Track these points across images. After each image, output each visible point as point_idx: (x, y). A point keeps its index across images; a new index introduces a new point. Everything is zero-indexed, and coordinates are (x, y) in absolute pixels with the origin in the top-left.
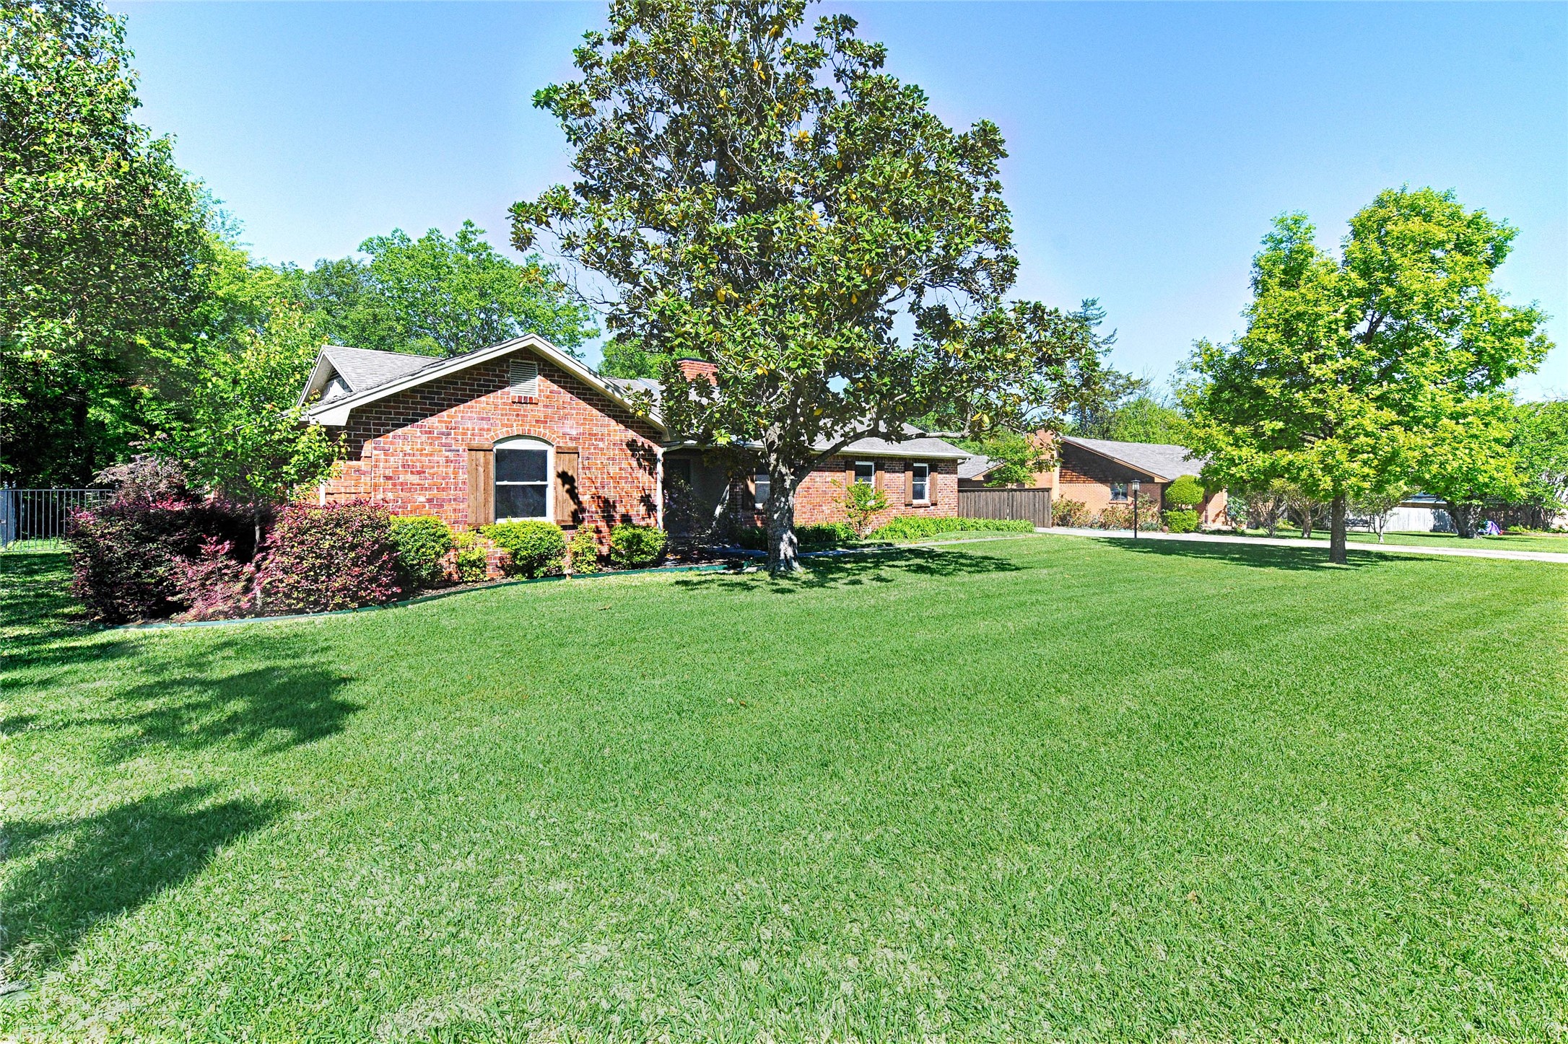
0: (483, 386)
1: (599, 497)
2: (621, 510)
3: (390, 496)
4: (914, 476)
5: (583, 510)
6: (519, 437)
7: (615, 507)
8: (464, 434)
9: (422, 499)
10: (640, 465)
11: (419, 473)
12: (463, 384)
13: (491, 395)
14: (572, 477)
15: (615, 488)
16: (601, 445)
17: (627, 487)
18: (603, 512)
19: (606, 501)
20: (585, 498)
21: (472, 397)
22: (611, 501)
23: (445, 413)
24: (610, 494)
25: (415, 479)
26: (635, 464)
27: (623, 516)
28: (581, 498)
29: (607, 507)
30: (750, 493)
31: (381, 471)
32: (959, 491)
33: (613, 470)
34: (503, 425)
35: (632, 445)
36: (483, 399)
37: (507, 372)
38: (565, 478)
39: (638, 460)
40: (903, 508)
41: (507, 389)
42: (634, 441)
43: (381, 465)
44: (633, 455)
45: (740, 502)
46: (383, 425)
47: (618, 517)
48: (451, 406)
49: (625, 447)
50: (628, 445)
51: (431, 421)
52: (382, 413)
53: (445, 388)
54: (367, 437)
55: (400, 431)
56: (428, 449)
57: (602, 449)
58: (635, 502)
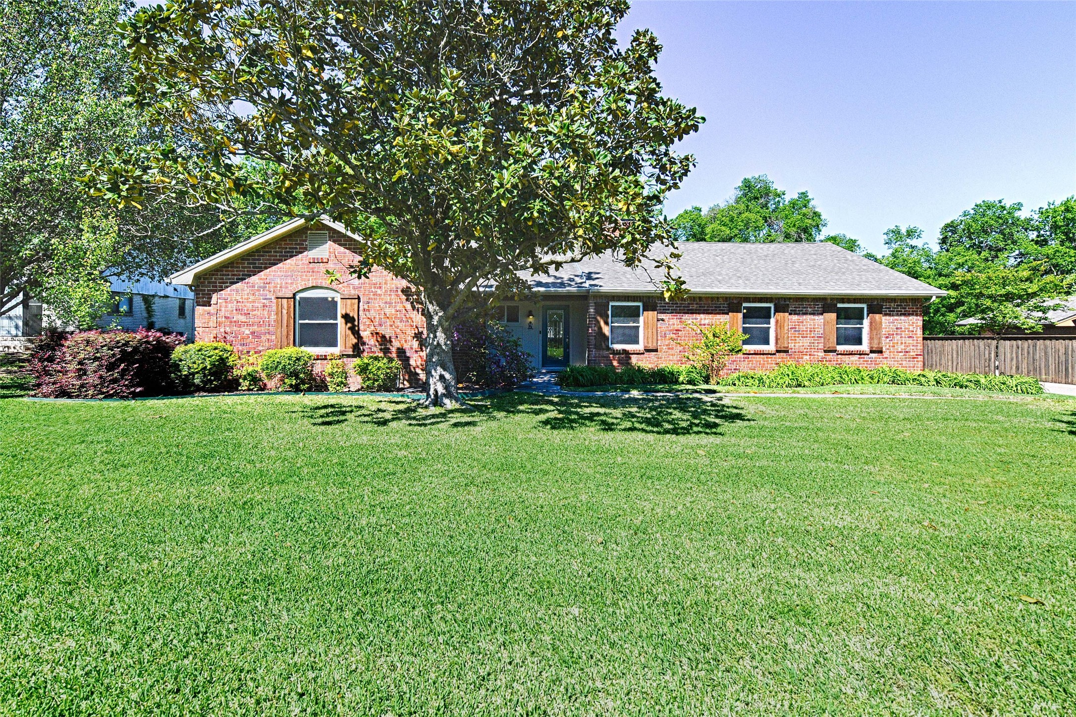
0: (288, 252)
1: (377, 333)
2: (396, 344)
3: (228, 329)
4: (838, 318)
5: (364, 344)
6: (313, 288)
7: (391, 342)
8: (276, 287)
9: (247, 332)
10: (413, 308)
11: (245, 314)
12: (275, 252)
13: (294, 258)
14: (353, 317)
15: (391, 326)
16: (379, 291)
17: (401, 325)
18: (380, 345)
19: (383, 337)
20: (365, 334)
21: (281, 261)
22: (387, 336)
23: (262, 273)
24: (387, 332)
25: (243, 318)
26: (409, 306)
27: (398, 349)
28: (362, 334)
29: (384, 342)
30: (604, 335)
31: (222, 313)
32: (924, 339)
33: (389, 311)
34: (302, 280)
35: (406, 291)
36: (288, 261)
37: (305, 241)
38: (347, 318)
39: (412, 303)
40: (822, 354)
41: (305, 253)
42: (408, 288)
43: (223, 309)
44: (407, 300)
45: (593, 342)
46: (224, 283)
47: (394, 350)
48: (266, 268)
49: (400, 293)
50: (403, 291)
51: (254, 279)
52: (223, 275)
53: (263, 256)
54: (216, 291)
55: (234, 287)
56: (252, 298)
57: (380, 295)
58: (410, 338)
